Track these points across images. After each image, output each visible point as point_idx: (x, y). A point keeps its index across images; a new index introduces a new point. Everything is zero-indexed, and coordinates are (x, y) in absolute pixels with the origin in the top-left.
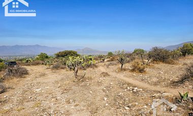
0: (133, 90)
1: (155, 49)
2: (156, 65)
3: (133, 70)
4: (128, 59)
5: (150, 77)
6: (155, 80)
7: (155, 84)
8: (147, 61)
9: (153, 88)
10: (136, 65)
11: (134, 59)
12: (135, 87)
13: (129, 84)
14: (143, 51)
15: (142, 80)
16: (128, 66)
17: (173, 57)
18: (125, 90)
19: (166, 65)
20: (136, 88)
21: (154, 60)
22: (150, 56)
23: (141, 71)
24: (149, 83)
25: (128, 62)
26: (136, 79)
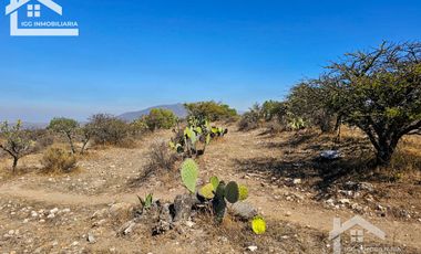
0: (46, 215)
1: (99, 119)
2: (102, 153)
3: (47, 170)
4: (33, 143)
5: (89, 180)
6: (98, 183)
7: (99, 192)
8: (81, 145)
9: (95, 200)
10: (55, 156)
11: (51, 142)
12: (52, 207)
13: (35, 205)
14: (73, 124)
15: (71, 188)
16: (32, 161)
17: (134, 134)
18: (26, 220)
19: (122, 150)
20: (56, 209)
21: (97, 142)
22: (88, 133)
23: (68, 168)
24: (85, 192)
25: (35, 151)
26: (55, 189)
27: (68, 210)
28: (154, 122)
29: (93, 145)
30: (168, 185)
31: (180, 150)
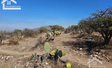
0: (6, 58)
2: (26, 39)
3: (10, 44)
5: (21, 47)
6: (23, 48)
7: (23, 51)
9: (21, 54)
10: (12, 40)
11: (13, 36)
14: (20, 31)
15: (15, 50)
20: (9, 56)
21: (26, 36)
22: (22, 34)
23: (16, 43)
24: (19, 51)
25: (8, 38)
26: (11, 50)
27: (12, 57)
28: (42, 31)
29: (24, 37)
30: (42, 49)
31: (47, 39)
